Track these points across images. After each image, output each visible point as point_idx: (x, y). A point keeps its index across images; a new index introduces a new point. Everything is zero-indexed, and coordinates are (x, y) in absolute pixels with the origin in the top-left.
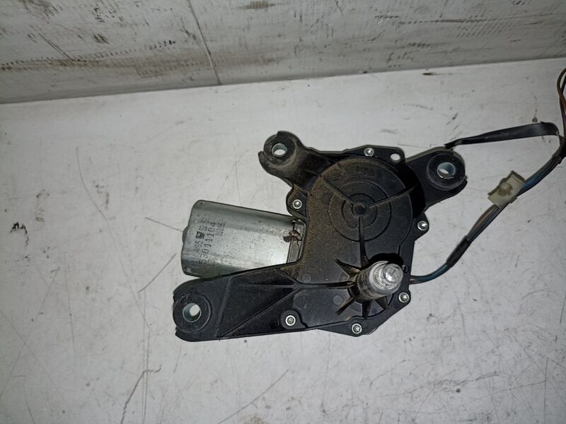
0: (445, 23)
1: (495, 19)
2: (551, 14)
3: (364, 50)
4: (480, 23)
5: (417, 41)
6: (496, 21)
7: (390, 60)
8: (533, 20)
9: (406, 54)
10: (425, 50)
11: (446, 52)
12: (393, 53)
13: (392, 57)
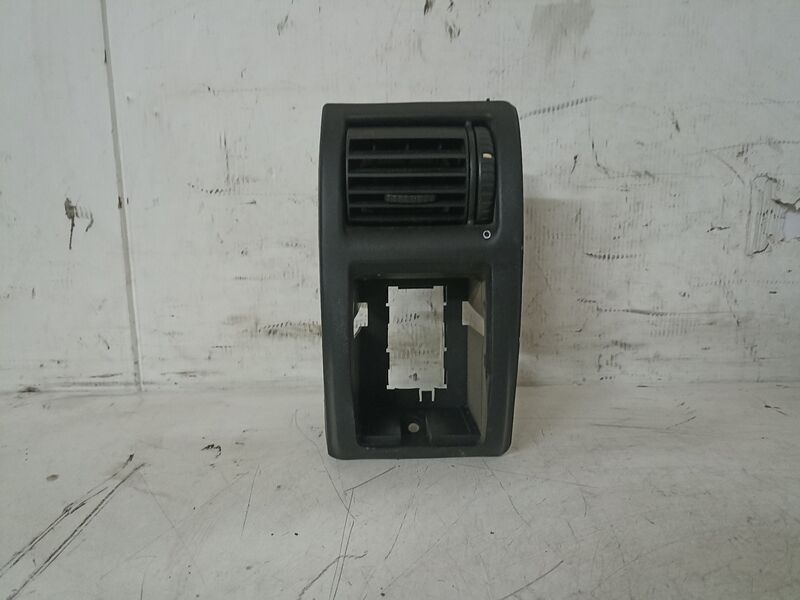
0: (634, 314)
1: (675, 314)
2: (717, 312)
3: (574, 346)
4: (663, 317)
5: (617, 337)
6: (677, 316)
7: (600, 366)
8: (706, 319)
9: (612, 357)
10: (628, 353)
11: (648, 360)
12: (600, 356)
13: (601, 363)
